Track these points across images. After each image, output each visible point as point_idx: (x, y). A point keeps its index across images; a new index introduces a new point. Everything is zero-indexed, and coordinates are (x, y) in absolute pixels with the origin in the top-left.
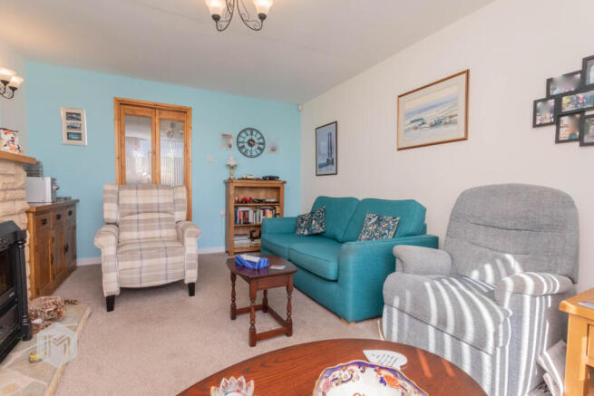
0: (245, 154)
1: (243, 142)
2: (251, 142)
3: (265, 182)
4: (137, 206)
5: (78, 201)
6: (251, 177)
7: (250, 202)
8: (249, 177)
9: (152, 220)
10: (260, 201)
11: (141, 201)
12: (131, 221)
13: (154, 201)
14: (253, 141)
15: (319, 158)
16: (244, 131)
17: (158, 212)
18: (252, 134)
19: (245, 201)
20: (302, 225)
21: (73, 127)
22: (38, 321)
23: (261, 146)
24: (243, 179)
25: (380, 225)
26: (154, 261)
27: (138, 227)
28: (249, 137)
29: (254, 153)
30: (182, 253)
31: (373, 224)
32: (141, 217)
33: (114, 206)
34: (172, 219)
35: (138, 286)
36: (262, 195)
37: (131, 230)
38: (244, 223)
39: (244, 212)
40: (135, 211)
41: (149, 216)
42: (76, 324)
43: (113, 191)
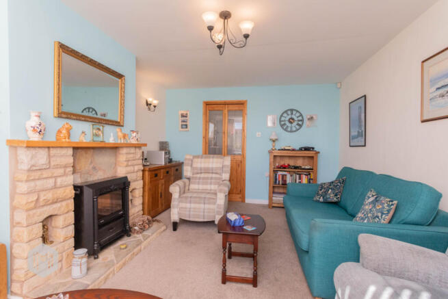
0: (286, 130)
1: (285, 121)
2: (292, 120)
3: (301, 152)
4: (201, 169)
5: (183, 163)
6: (288, 148)
7: (289, 168)
8: (286, 148)
9: (207, 178)
10: (296, 168)
11: (203, 166)
12: (196, 178)
13: (210, 166)
14: (293, 119)
15: (352, 130)
16: (286, 112)
17: (212, 173)
18: (292, 114)
19: (284, 167)
20: (320, 192)
21: (184, 121)
22: (136, 228)
23: (300, 123)
24: (282, 150)
25: (374, 207)
26: (197, 206)
27: (199, 182)
28: (290, 117)
29: (294, 129)
30: (215, 203)
31: (370, 203)
32: (202, 175)
33: (189, 168)
34: (220, 179)
35: (188, 219)
36: (299, 163)
37: (194, 183)
38: (283, 184)
39: (283, 176)
40: (199, 171)
41: (206, 175)
42: (150, 234)
43: (189, 159)
